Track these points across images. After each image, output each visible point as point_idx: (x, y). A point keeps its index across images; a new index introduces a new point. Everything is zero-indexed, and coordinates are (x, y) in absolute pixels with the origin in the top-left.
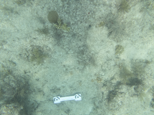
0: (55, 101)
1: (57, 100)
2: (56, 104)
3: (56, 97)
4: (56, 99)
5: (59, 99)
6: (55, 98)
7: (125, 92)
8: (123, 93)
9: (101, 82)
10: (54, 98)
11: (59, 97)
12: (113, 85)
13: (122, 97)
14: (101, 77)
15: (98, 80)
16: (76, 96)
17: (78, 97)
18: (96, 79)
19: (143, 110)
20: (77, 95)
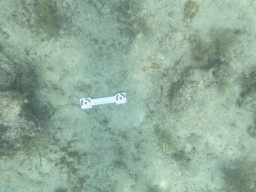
0: (82, 105)
1: (86, 103)
2: (85, 110)
3: (84, 99)
4: (83, 103)
5: (90, 101)
6: (83, 101)
7: (198, 80)
8: (195, 81)
9: (160, 70)
10: (81, 100)
11: (89, 98)
12: (179, 72)
13: (192, 87)
14: (158, 63)
15: (155, 67)
16: (118, 96)
17: (121, 98)
18: (150, 66)
20: (119, 94)
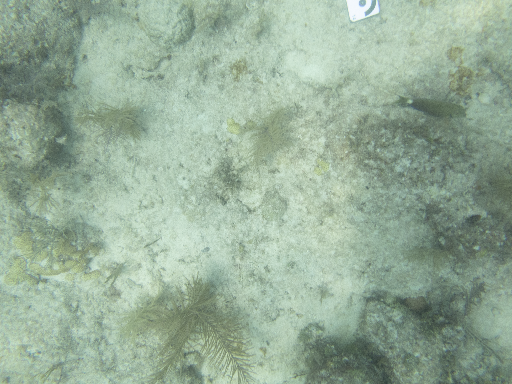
14: (471, 88)
19: (352, 269)
